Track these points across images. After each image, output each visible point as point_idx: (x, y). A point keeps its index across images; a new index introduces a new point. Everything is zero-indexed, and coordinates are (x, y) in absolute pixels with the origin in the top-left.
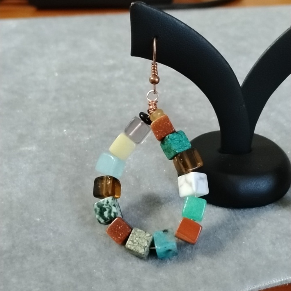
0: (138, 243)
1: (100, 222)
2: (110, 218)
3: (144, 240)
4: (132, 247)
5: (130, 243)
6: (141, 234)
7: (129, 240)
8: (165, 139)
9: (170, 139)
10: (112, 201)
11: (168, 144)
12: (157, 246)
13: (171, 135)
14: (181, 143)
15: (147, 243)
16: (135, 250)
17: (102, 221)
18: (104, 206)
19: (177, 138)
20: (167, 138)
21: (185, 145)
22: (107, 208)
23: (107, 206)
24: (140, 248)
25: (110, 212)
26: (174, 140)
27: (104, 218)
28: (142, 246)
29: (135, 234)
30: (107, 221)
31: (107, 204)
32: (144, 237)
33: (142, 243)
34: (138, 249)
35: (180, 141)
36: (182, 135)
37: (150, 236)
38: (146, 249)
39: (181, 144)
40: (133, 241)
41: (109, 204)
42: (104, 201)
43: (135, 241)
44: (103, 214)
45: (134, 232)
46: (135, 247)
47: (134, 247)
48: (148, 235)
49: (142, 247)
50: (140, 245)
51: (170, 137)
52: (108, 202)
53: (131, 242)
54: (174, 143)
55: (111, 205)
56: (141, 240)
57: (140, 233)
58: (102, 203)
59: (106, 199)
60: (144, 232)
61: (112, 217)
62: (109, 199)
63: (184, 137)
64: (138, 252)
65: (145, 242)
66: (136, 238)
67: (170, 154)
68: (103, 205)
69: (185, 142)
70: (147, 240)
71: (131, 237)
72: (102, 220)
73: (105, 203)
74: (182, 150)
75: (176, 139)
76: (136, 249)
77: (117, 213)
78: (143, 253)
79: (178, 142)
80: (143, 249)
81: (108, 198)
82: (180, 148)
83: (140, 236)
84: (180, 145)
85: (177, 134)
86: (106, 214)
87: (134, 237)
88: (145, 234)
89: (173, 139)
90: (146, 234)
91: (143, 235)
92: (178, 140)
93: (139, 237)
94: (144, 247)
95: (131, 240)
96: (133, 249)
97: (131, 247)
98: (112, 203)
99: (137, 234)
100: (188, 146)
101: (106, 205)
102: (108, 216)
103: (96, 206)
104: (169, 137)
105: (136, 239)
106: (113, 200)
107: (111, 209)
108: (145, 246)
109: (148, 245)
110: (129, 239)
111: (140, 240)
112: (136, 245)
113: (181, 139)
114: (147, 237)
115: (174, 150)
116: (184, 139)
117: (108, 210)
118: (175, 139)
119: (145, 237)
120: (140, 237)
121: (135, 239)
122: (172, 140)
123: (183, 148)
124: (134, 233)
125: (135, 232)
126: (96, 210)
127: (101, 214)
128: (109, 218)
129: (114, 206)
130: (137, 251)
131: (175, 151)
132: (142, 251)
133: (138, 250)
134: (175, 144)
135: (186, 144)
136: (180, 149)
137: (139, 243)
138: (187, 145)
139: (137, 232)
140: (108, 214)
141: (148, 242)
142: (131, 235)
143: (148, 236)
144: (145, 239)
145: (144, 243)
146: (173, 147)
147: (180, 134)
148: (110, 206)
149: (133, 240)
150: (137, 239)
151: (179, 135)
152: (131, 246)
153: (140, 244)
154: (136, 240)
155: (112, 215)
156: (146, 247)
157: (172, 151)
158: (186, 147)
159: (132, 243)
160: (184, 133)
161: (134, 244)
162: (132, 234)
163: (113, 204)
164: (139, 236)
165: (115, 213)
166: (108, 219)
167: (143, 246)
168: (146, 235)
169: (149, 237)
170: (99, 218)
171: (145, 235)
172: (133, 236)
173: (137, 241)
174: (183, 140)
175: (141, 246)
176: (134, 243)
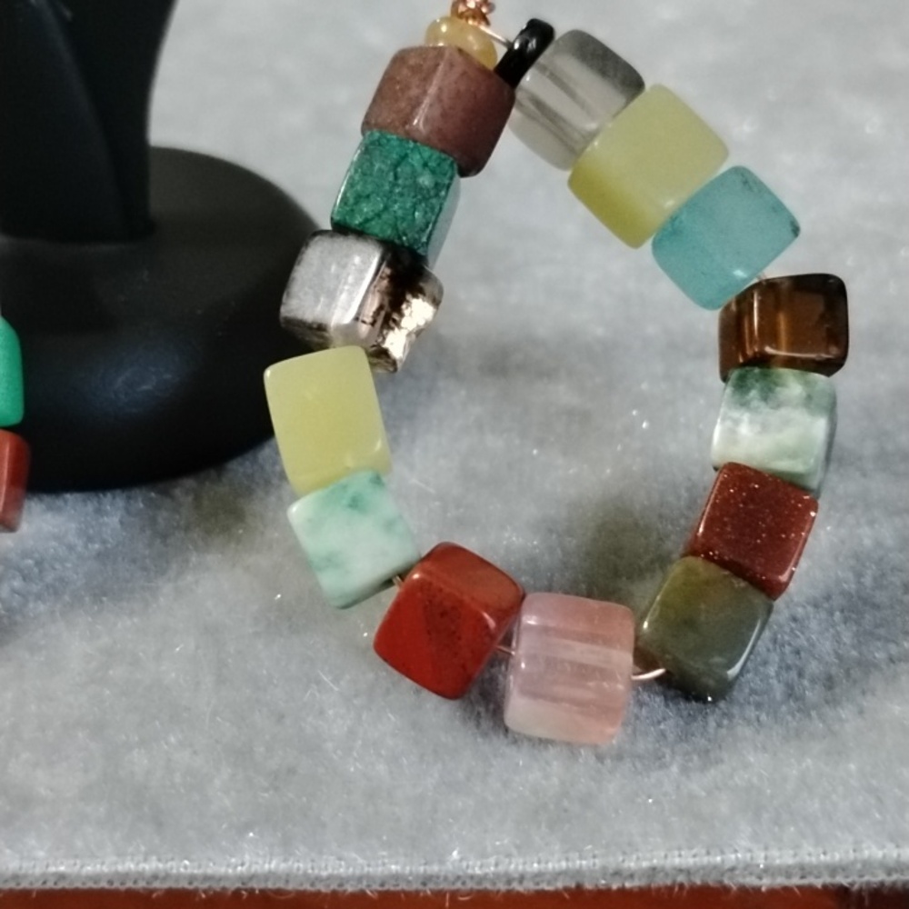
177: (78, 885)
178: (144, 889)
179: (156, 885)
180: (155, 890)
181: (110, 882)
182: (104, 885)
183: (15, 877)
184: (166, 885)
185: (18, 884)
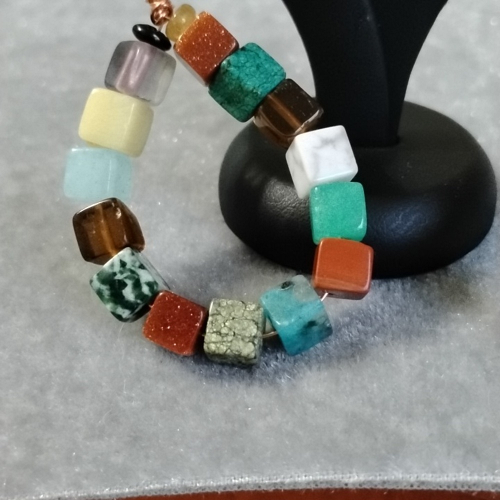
0: (233, 334)
1: (119, 317)
2: (142, 300)
3: (246, 323)
4: (222, 346)
5: (213, 340)
6: (234, 311)
7: (209, 332)
8: (222, 71)
9: (235, 67)
10: (133, 258)
11: (233, 80)
12: (279, 321)
13: (231, 58)
14: (261, 69)
15: (256, 327)
16: (232, 351)
17: (126, 313)
18: (119, 277)
19: (248, 61)
20: (226, 67)
21: (273, 74)
22: (126, 278)
23: (125, 275)
24: (241, 343)
25: (137, 285)
26: (243, 66)
27: (126, 305)
28: (245, 337)
29: (219, 314)
30: (137, 310)
31: (122, 269)
32: (243, 314)
33: (244, 329)
34: (237, 348)
35: (258, 67)
36: (258, 52)
37: (258, 308)
38: (256, 342)
39: (262, 73)
40: (219, 333)
41: (128, 266)
42: (112, 265)
43: (224, 331)
44: (123, 297)
45: (217, 310)
46: (229, 344)
47: (227, 346)
48: (253, 307)
49: (247, 340)
50: (239, 337)
51: (232, 64)
52: (123, 264)
53: (214, 335)
54: (247, 75)
55: (133, 268)
56: (239, 323)
57: (231, 308)
58: (111, 271)
59: (116, 258)
60: (241, 303)
61: (146, 296)
62: (124, 256)
63: (261, 55)
64: (239, 356)
65: (249, 326)
66: (224, 324)
67: (244, 105)
68: (115, 274)
69: (270, 66)
70: (254, 321)
71: (212, 322)
72: (124, 313)
73: (117, 268)
74: (269, 85)
75: (248, 64)
76: (233, 348)
77: (155, 283)
78: (253, 355)
79: (253, 69)
80: (251, 344)
81: (121, 253)
82: (265, 83)
83: (233, 314)
84: (262, 76)
85: (246, 53)
86: (129, 293)
87: (219, 321)
88: (244, 308)
89: (240, 65)
90: (246, 307)
91: (239, 310)
92: (252, 66)
93: (231, 318)
94: (251, 338)
95: (215, 330)
96: (227, 351)
97: (218, 348)
98: (134, 262)
99: (224, 313)
100: (279, 74)
101: (121, 273)
102: (137, 297)
103: (97, 284)
104: (229, 63)
105: (225, 326)
106: (133, 254)
107: (137, 277)
108: (253, 335)
109: (259, 332)
110: (207, 331)
111: (237, 325)
112: (230, 338)
113: (258, 62)
114: (250, 312)
115: (252, 91)
116: (266, 60)
117: (129, 283)
118: (245, 63)
119: (246, 314)
120: (233, 318)
121: (223, 326)
122: (239, 67)
123: (269, 80)
124: (215, 312)
125: (219, 309)
126: (100, 293)
127: (117, 297)
128: (139, 301)
129: (142, 267)
130: (237, 353)
131: (255, 91)
132: (248, 350)
133: (237, 351)
134: (250, 76)
135: (273, 70)
136: (266, 85)
137: (236, 332)
138: (276, 71)
139: (223, 307)
140: (133, 292)
141: (257, 324)
142: (210, 319)
143: (254, 310)
144: (246, 319)
145: (248, 330)
146: (248, 83)
147: (252, 51)
148: (133, 272)
149: (218, 330)
150: (227, 324)
151: (251, 53)
152: (218, 345)
153: (240, 335)
154: (226, 328)
155: (146, 290)
156: (255, 337)
157: (247, 96)
158: (276, 77)
159: (219, 338)
160: (258, 47)
161: (225, 339)
162: (213, 315)
163: (137, 264)
164: (230, 315)
165: (150, 285)
166: (138, 304)
167: (249, 337)
168: (248, 309)
169: (257, 312)
170: (116, 309)
171: (244, 310)
172: (216, 320)
173: (230, 329)
174: (263, 63)
175: (243, 339)
176: (223, 337)
177: (431, 488)
178: (466, 491)
179: (474, 489)
180: (473, 492)
181: (448, 487)
182: (445, 488)
183: (396, 483)
184: (479, 489)
185: (398, 487)
